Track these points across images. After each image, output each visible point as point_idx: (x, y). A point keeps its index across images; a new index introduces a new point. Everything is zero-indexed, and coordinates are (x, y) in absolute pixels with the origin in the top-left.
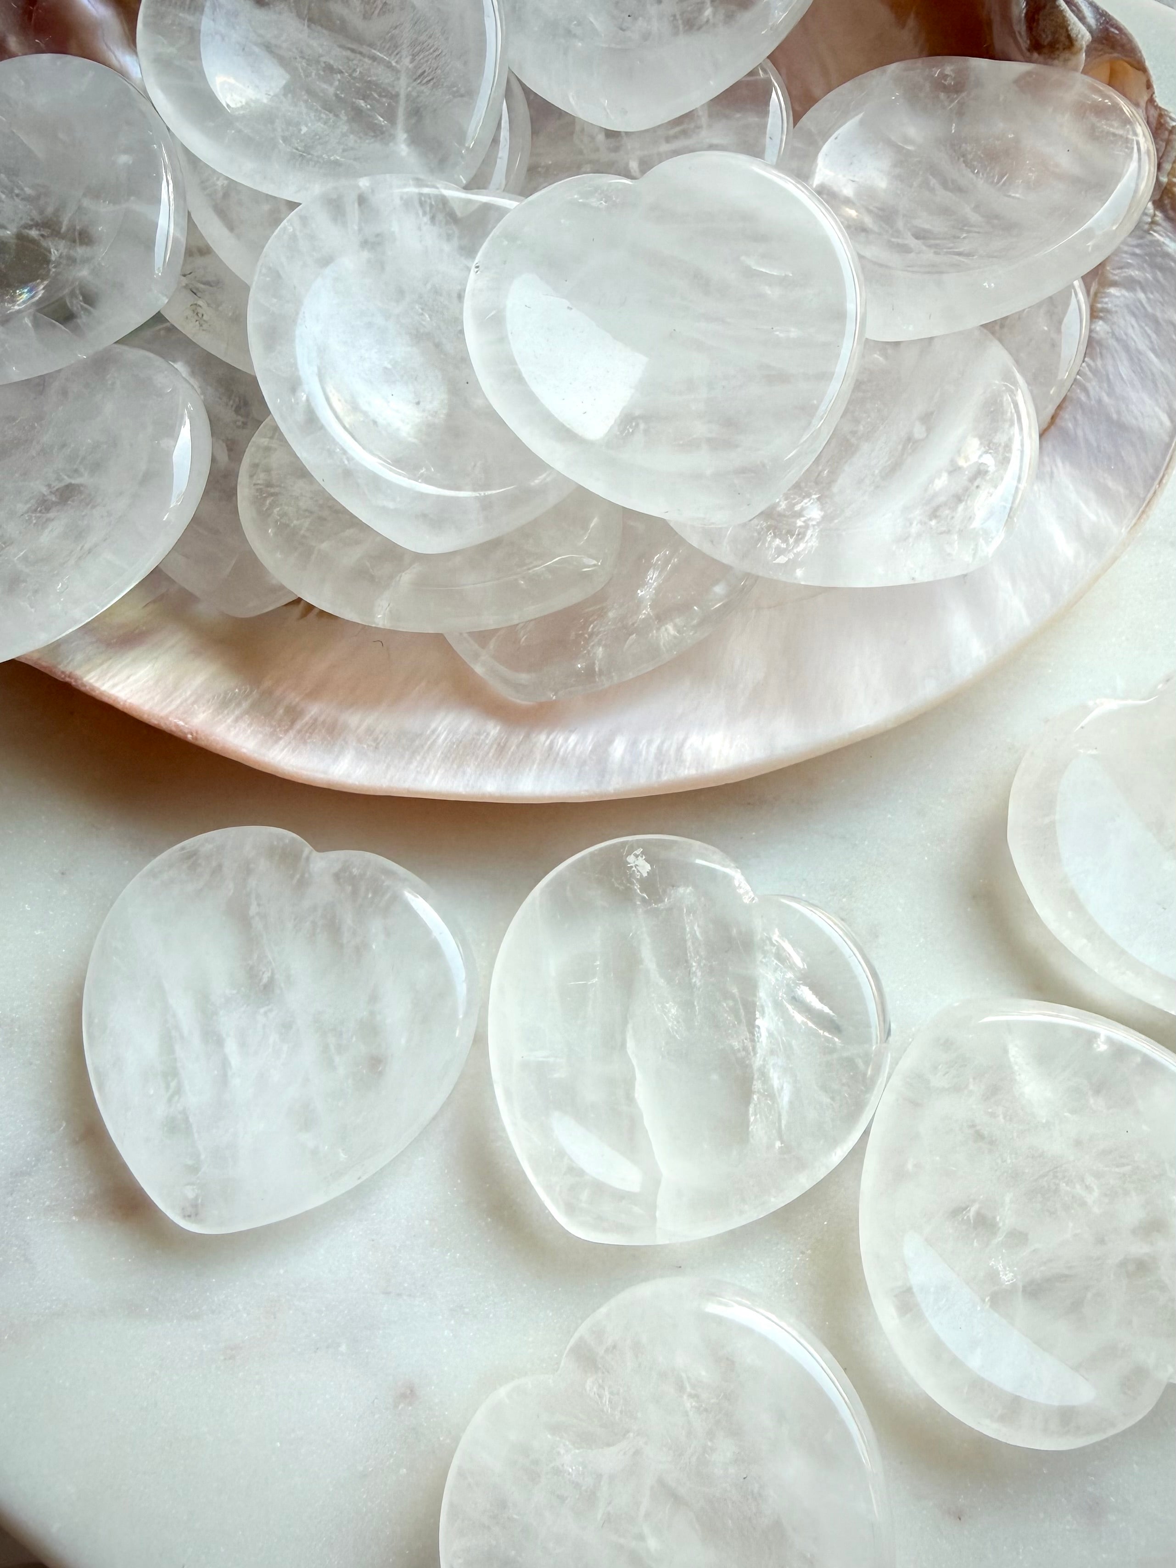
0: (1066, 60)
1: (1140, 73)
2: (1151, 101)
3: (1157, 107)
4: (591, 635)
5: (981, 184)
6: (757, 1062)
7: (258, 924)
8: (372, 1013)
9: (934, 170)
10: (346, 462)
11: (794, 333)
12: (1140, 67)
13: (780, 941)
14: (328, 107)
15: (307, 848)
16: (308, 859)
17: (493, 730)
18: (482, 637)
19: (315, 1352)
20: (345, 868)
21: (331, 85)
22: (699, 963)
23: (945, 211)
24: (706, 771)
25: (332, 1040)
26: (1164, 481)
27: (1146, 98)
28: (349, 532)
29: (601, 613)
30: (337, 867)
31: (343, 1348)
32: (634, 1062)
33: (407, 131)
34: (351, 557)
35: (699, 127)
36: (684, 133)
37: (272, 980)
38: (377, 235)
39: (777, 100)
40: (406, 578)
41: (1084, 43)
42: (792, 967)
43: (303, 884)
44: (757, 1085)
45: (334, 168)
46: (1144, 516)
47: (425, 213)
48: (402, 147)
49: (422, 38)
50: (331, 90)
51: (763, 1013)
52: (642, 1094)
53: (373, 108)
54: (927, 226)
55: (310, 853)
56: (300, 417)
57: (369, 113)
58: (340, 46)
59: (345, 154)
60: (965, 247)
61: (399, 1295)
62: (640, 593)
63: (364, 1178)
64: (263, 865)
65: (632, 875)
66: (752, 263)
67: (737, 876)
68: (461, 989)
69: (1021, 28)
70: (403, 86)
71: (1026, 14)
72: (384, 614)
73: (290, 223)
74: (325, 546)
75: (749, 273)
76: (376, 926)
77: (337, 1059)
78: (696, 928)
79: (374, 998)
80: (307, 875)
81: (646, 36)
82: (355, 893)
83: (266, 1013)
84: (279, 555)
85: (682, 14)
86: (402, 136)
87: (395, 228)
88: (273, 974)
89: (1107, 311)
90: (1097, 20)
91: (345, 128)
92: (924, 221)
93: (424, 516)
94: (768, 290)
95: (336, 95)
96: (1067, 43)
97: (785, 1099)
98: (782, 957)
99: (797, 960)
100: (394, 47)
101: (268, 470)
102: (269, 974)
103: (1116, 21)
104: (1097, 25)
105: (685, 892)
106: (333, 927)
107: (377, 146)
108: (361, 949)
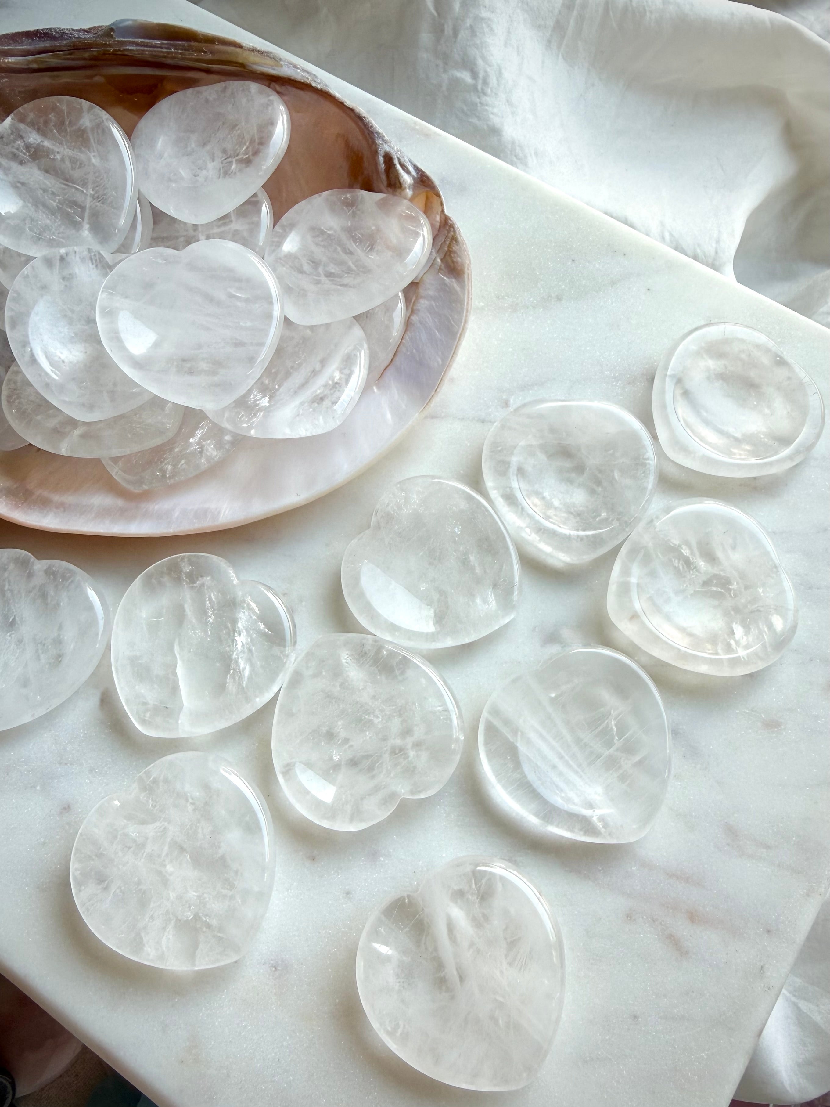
0: (400, 193)
1: (437, 198)
2: (443, 211)
3: (445, 215)
4: (165, 459)
5: (359, 252)
6: (235, 656)
7: (8, 594)
8: (59, 635)
9: (340, 243)
10: (47, 380)
11: (249, 324)
12: (438, 195)
13: (250, 602)
14: (53, 213)
15: (33, 558)
16: (33, 563)
17: (120, 502)
18: (115, 460)
19: (25, 789)
20: (50, 567)
21: (55, 201)
22: (213, 612)
23: (341, 263)
24: (216, 523)
25: (40, 647)
26: (438, 390)
27: (440, 210)
28: (51, 412)
29: (171, 450)
30: (45, 567)
31: (38, 788)
32: (178, 656)
33: (89, 223)
34: (52, 423)
35: (231, 221)
36: (225, 224)
37: (14, 620)
38: (70, 274)
39: (265, 209)
40: (77, 432)
41: (406, 186)
42: (254, 613)
43: (30, 575)
44: (233, 666)
45: (51, 243)
46: (428, 406)
47: (93, 264)
48: (86, 232)
49: (98, 180)
50: (55, 204)
51: (240, 635)
52: (180, 671)
53: (74, 213)
54: (333, 271)
55: (34, 560)
56: (27, 358)
57: (72, 215)
58: (60, 183)
59: (60, 235)
60: (345, 281)
61: (66, 764)
62: (191, 440)
63: (50, 709)
64: (11, 566)
65: (182, 571)
66: (232, 291)
67: (231, 573)
68: (101, 623)
69: (384, 177)
70: (88, 203)
71: (385, 170)
72: (67, 449)
73: (27, 270)
74: (39, 418)
75: (232, 296)
76: (64, 595)
77: (42, 656)
78: (212, 595)
79: (60, 628)
80: (32, 571)
81: (206, 179)
82: (55, 579)
83: (10, 636)
84: (17, 421)
85: (223, 167)
86: (86, 226)
87: (77, 271)
88: (15, 617)
89: (419, 310)
90: (417, 173)
91: (59, 223)
92: (332, 268)
93: (83, 405)
94: (239, 304)
95: (57, 206)
96: (399, 186)
97: (247, 673)
98: (250, 609)
99: (257, 610)
100: (85, 184)
101: (15, 382)
102: (13, 617)
103: (426, 174)
104: (417, 175)
105: (207, 580)
106: (44, 596)
107: (74, 231)
108: (57, 606)
